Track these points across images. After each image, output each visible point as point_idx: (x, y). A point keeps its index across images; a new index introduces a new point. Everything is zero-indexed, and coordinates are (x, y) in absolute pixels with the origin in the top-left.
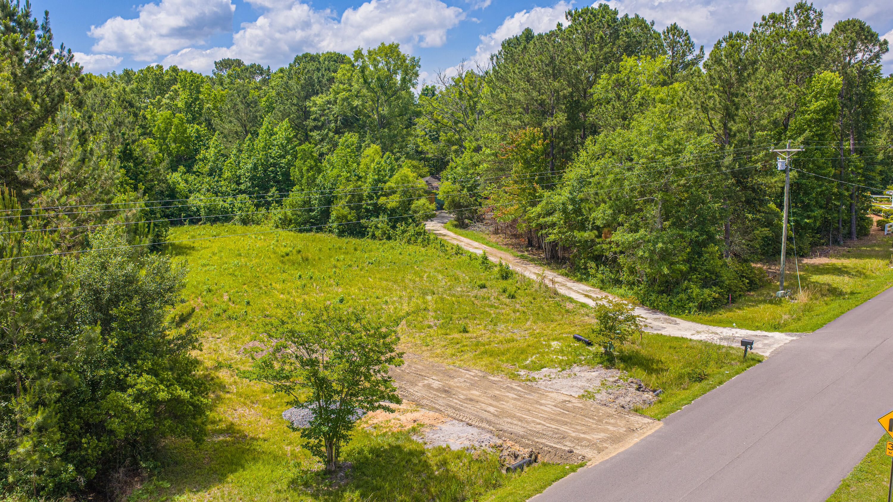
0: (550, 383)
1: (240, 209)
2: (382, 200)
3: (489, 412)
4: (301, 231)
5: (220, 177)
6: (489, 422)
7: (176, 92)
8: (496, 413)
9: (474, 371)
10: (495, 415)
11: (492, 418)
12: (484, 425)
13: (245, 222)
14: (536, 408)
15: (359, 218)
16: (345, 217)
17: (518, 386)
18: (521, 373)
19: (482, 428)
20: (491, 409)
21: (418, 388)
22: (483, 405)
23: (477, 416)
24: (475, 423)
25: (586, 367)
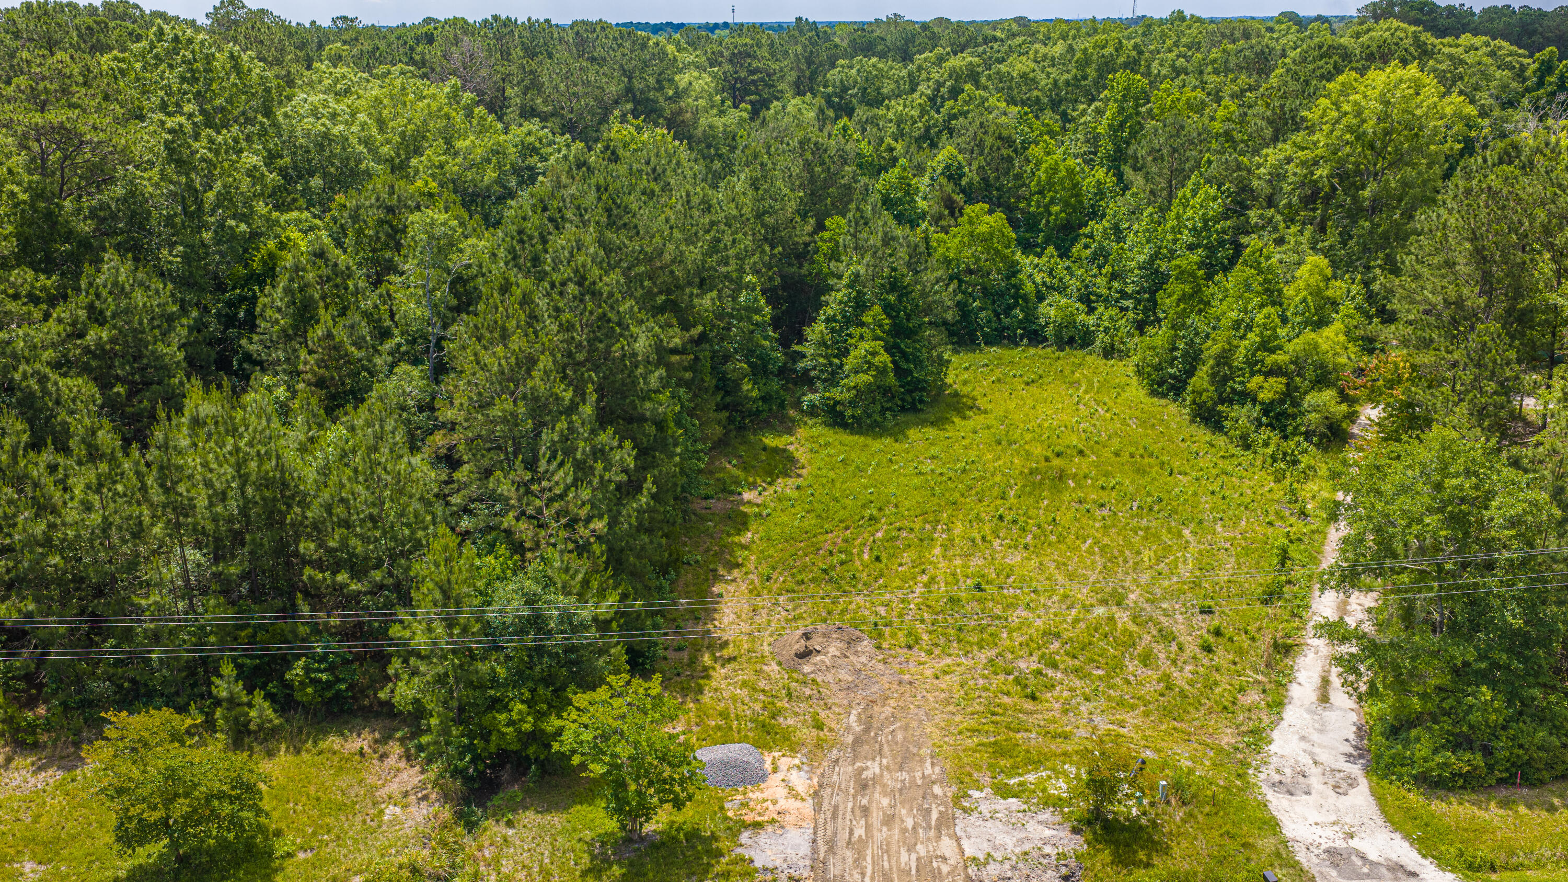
0: (979, 823)
2: (1255, 382)
4: (1153, 393)
7: (1106, 101)
8: (855, 839)
9: (938, 769)
11: (842, 843)
14: (899, 852)
15: (1221, 401)
16: (1203, 394)
17: (940, 813)
18: (976, 794)
19: (815, 850)
20: (859, 832)
21: (850, 768)
22: (863, 822)
23: (835, 834)
24: (820, 842)
25: (1058, 818)
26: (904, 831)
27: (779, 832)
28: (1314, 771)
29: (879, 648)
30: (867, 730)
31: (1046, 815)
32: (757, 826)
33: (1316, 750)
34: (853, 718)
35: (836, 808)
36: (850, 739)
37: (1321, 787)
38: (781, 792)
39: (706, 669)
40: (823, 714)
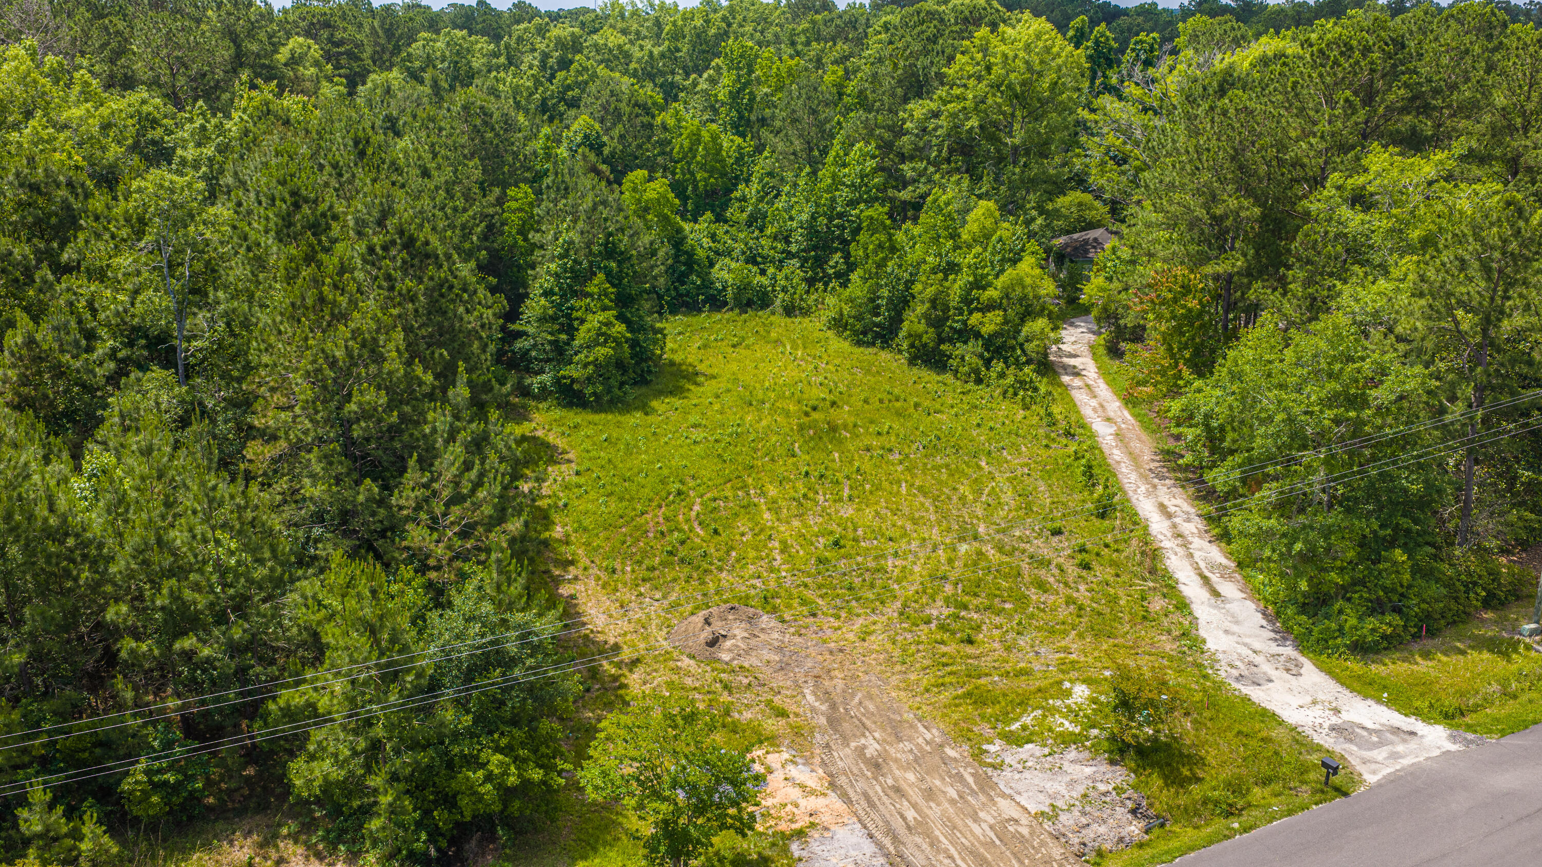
0: (1017, 776)
1: (784, 290)
2: (975, 319)
3: (904, 818)
4: (859, 343)
5: (761, 231)
6: (895, 839)
7: (718, 69)
8: (912, 823)
9: (934, 731)
10: (909, 828)
11: (902, 831)
12: (887, 842)
13: (789, 311)
14: (967, 825)
15: (941, 341)
16: (920, 337)
17: (972, 775)
18: (992, 748)
19: (880, 846)
20: (911, 814)
21: (847, 751)
22: (906, 803)
23: (887, 823)
24: (878, 835)
25: (1087, 754)
26: (952, 802)
27: (826, 834)
28: (1258, 659)
29: (783, 621)
30: (833, 706)
31: (1072, 754)
32: (800, 834)
33: (1247, 640)
34: (810, 698)
35: (866, 795)
36: (823, 721)
37: (1277, 673)
38: (795, 793)
39: (615, 678)
40: (777, 700)
